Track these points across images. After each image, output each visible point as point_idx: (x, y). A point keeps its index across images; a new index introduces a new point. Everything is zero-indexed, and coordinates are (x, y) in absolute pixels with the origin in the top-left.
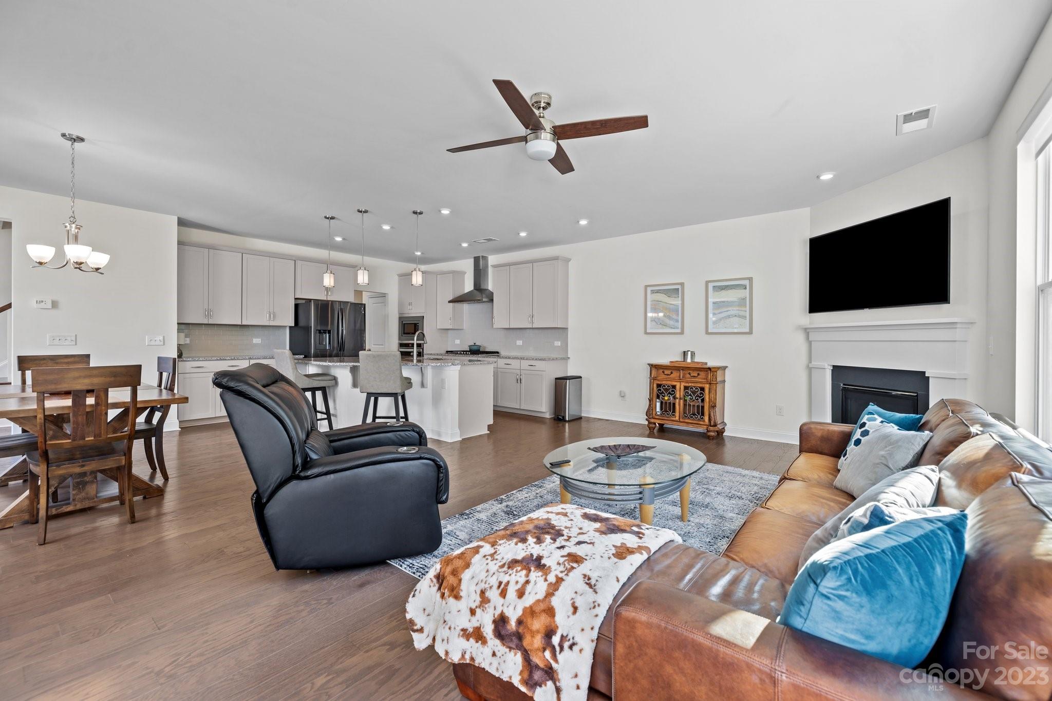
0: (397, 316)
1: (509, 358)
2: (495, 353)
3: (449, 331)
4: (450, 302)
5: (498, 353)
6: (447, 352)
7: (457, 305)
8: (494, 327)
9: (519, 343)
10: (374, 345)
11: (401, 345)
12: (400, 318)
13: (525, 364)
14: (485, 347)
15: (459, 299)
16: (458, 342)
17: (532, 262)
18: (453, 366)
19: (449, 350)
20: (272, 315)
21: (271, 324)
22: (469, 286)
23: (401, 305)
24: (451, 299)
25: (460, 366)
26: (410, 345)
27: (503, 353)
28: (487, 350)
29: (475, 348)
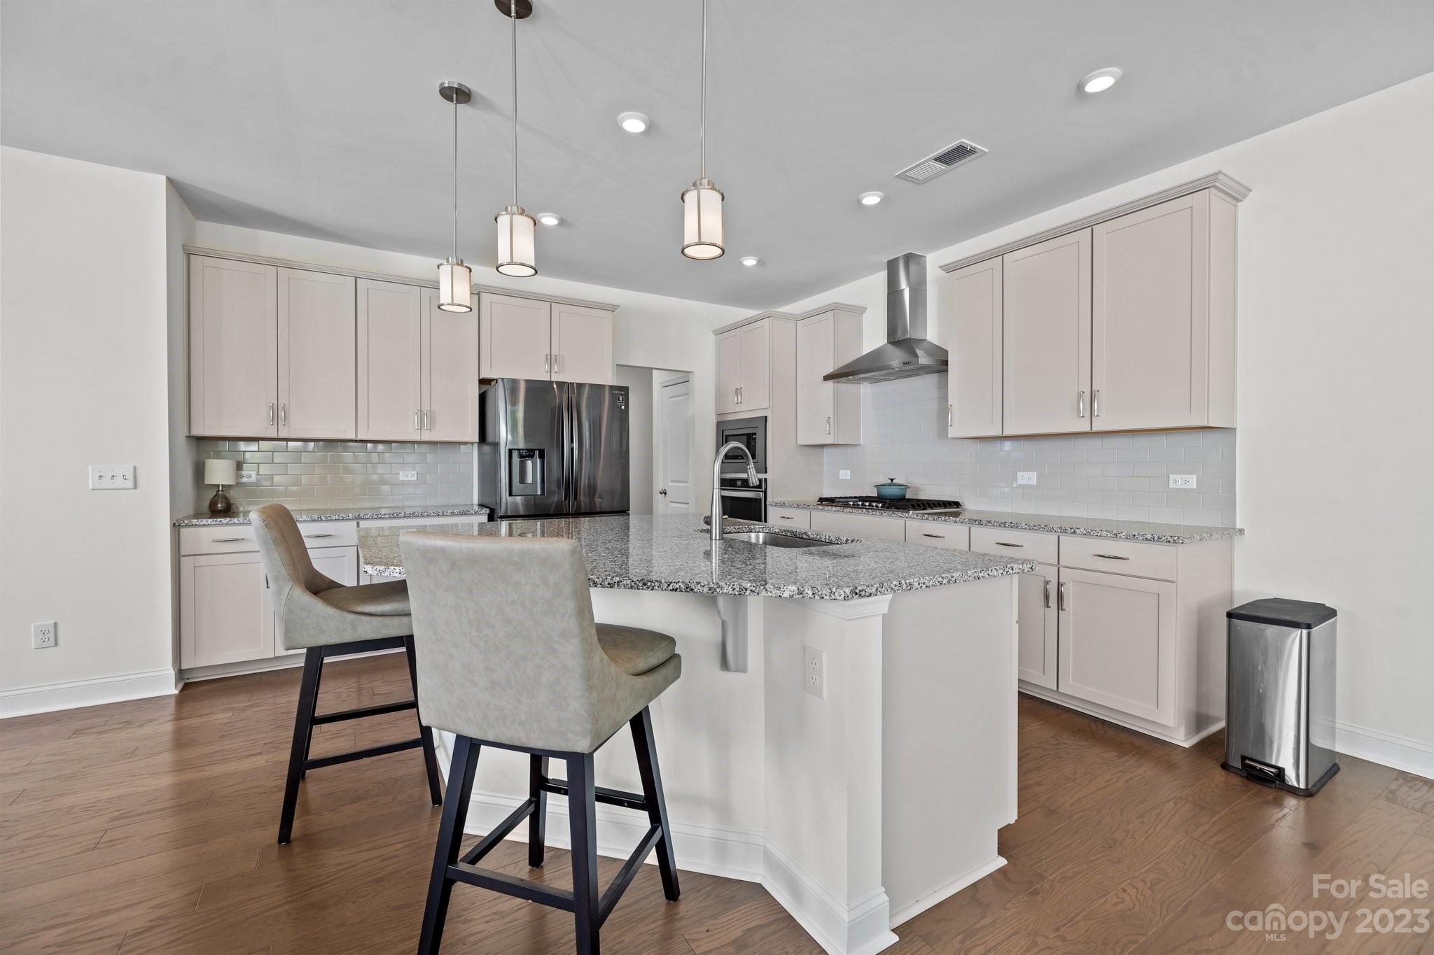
0: (713, 420)
1: (1014, 526)
2: (949, 508)
3: (826, 451)
4: (827, 378)
5: (957, 504)
6: (821, 500)
7: (845, 387)
8: (952, 433)
9: (1028, 478)
10: (672, 481)
11: (725, 483)
12: (719, 424)
13: (1077, 550)
14: (917, 490)
15: (851, 370)
16: (845, 475)
17: (1090, 224)
18: (857, 601)
19: (826, 495)
20: (426, 417)
21: (424, 439)
22: (874, 337)
23: (720, 395)
24: (830, 369)
25: (889, 596)
26: (739, 483)
27: (971, 505)
28: (924, 496)
29: (891, 492)
